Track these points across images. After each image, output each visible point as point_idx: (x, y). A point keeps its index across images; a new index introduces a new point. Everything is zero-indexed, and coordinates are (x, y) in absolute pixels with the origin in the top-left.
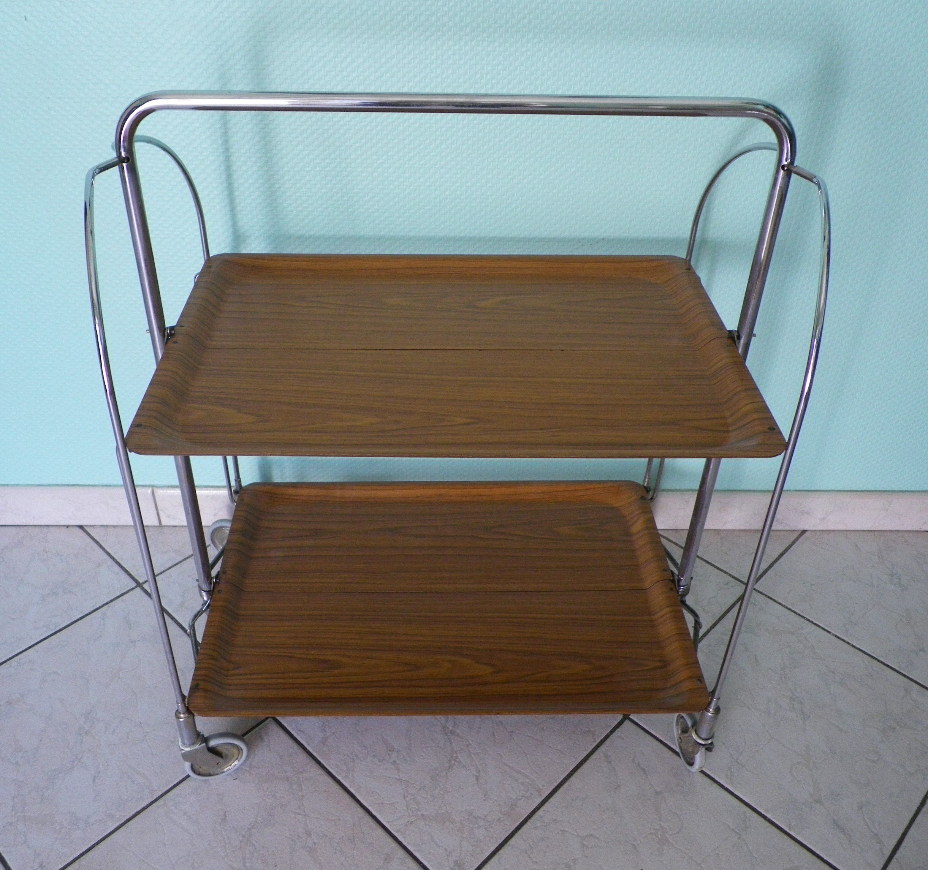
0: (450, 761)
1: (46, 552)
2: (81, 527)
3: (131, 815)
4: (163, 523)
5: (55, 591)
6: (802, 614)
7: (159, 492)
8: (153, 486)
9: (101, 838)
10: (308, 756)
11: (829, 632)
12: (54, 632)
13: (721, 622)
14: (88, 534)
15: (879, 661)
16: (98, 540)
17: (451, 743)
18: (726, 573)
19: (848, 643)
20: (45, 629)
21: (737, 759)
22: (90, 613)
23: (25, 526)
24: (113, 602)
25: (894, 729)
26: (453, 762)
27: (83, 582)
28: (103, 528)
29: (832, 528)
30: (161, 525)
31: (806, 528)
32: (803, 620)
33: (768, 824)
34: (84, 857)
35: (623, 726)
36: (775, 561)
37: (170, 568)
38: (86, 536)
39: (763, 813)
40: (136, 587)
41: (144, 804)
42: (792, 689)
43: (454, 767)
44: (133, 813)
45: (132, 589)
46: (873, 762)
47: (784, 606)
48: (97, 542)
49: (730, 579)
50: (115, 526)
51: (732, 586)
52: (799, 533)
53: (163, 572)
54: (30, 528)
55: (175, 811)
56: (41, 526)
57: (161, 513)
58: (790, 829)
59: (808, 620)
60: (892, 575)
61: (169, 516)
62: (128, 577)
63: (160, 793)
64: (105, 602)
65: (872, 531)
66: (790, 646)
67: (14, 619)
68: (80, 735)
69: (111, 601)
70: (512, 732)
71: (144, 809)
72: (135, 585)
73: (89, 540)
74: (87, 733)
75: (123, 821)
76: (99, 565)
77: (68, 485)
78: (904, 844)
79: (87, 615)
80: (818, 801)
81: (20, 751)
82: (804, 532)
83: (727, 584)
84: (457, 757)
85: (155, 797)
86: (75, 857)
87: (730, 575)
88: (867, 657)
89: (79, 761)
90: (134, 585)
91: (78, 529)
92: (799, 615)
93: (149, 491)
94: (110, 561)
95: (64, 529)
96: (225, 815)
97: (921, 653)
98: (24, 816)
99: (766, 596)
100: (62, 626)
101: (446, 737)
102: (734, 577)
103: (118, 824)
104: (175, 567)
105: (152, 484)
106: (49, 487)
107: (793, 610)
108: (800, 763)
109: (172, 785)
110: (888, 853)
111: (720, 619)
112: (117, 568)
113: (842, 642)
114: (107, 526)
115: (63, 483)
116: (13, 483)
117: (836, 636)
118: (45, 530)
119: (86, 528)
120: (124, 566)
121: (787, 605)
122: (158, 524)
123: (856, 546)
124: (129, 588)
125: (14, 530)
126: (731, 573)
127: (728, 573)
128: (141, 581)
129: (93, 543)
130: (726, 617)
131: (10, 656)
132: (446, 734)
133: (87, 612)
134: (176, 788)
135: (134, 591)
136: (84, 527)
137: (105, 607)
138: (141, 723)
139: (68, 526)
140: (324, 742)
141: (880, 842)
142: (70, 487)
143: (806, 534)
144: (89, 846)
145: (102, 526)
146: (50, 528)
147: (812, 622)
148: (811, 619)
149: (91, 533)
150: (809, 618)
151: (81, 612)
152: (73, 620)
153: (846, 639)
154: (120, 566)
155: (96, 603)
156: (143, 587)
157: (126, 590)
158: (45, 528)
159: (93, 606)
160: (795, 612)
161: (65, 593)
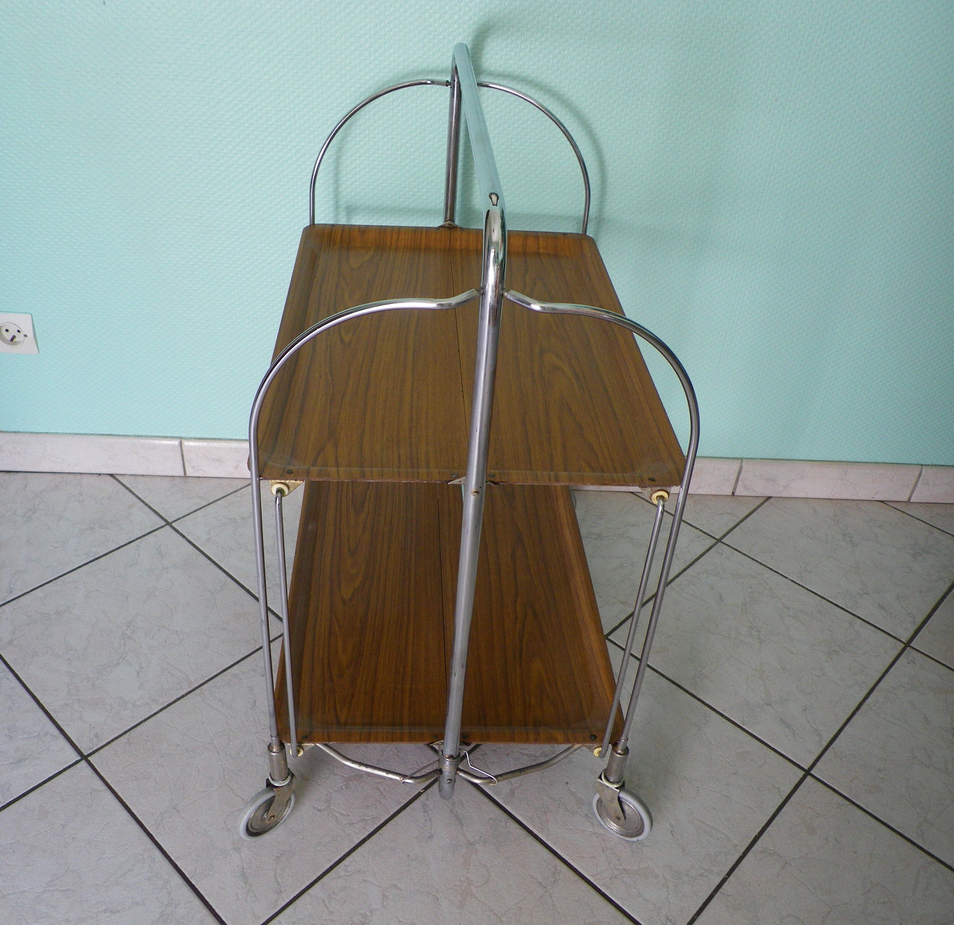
1: (82, 495)
2: (112, 475)
3: (172, 700)
4: (189, 474)
5: (92, 526)
6: (763, 563)
7: (186, 443)
8: (181, 438)
9: (147, 717)
11: (787, 578)
12: (93, 558)
14: (120, 482)
15: (828, 601)
16: (128, 486)
18: (697, 529)
19: (803, 587)
21: (701, 672)
22: (125, 545)
23: (60, 473)
24: (146, 537)
25: (838, 652)
27: (117, 520)
28: (132, 477)
29: (794, 495)
30: (185, 476)
31: (770, 495)
32: (763, 567)
33: (724, 720)
34: (134, 730)
36: (742, 521)
37: (196, 511)
38: (116, 483)
39: (721, 712)
40: (166, 525)
41: (183, 693)
42: (751, 620)
44: (174, 699)
45: (162, 527)
46: (818, 677)
47: (748, 556)
48: (128, 489)
49: (701, 533)
50: (143, 476)
51: (702, 540)
52: (765, 498)
53: (190, 514)
54: (65, 474)
55: (211, 698)
56: (75, 473)
57: (186, 463)
58: (743, 724)
59: (769, 568)
60: (845, 534)
61: (193, 467)
62: (158, 517)
63: (197, 685)
64: (138, 536)
65: (829, 499)
66: (751, 587)
67: (56, 548)
68: (124, 639)
69: (144, 536)
71: (183, 696)
72: (165, 523)
73: (120, 486)
74: (129, 638)
75: (165, 705)
76: (130, 507)
77: (103, 435)
78: (840, 737)
79: (122, 546)
80: (769, 704)
81: (71, 650)
82: (769, 498)
83: (698, 537)
85: (192, 688)
86: (125, 730)
87: (701, 531)
88: (819, 598)
89: (124, 659)
90: (163, 523)
91: (110, 477)
92: (761, 563)
93: (176, 442)
94: (141, 504)
95: (96, 477)
96: (255, 702)
97: (866, 596)
98: (79, 699)
99: (732, 548)
100: (101, 554)
102: (704, 532)
103: (162, 707)
104: (201, 510)
105: (180, 435)
106: (85, 436)
107: (756, 559)
108: (755, 676)
109: (207, 679)
110: (825, 744)
111: (691, 565)
112: (147, 510)
114: (136, 475)
115: (99, 433)
116: (52, 431)
117: (792, 581)
118: (79, 477)
119: (117, 477)
120: (154, 508)
121: (751, 556)
122: (183, 475)
123: (815, 511)
124: (159, 526)
125: (51, 477)
126: (702, 529)
127: (699, 529)
128: (170, 521)
129: (124, 489)
130: (696, 563)
131: (56, 576)
133: (123, 544)
134: (211, 682)
135: (164, 528)
136: (115, 475)
137: (138, 540)
138: (176, 631)
139: (100, 475)
141: (820, 735)
142: (105, 437)
143: (771, 500)
144: (137, 722)
145: (131, 475)
146: (83, 475)
147: (772, 570)
148: (771, 567)
149: (122, 481)
150: (769, 566)
152: (110, 550)
153: (801, 584)
154: (150, 508)
155: (130, 537)
156: (172, 526)
157: (157, 527)
158: (79, 475)
159: (128, 539)
160: (757, 561)
161: (101, 528)
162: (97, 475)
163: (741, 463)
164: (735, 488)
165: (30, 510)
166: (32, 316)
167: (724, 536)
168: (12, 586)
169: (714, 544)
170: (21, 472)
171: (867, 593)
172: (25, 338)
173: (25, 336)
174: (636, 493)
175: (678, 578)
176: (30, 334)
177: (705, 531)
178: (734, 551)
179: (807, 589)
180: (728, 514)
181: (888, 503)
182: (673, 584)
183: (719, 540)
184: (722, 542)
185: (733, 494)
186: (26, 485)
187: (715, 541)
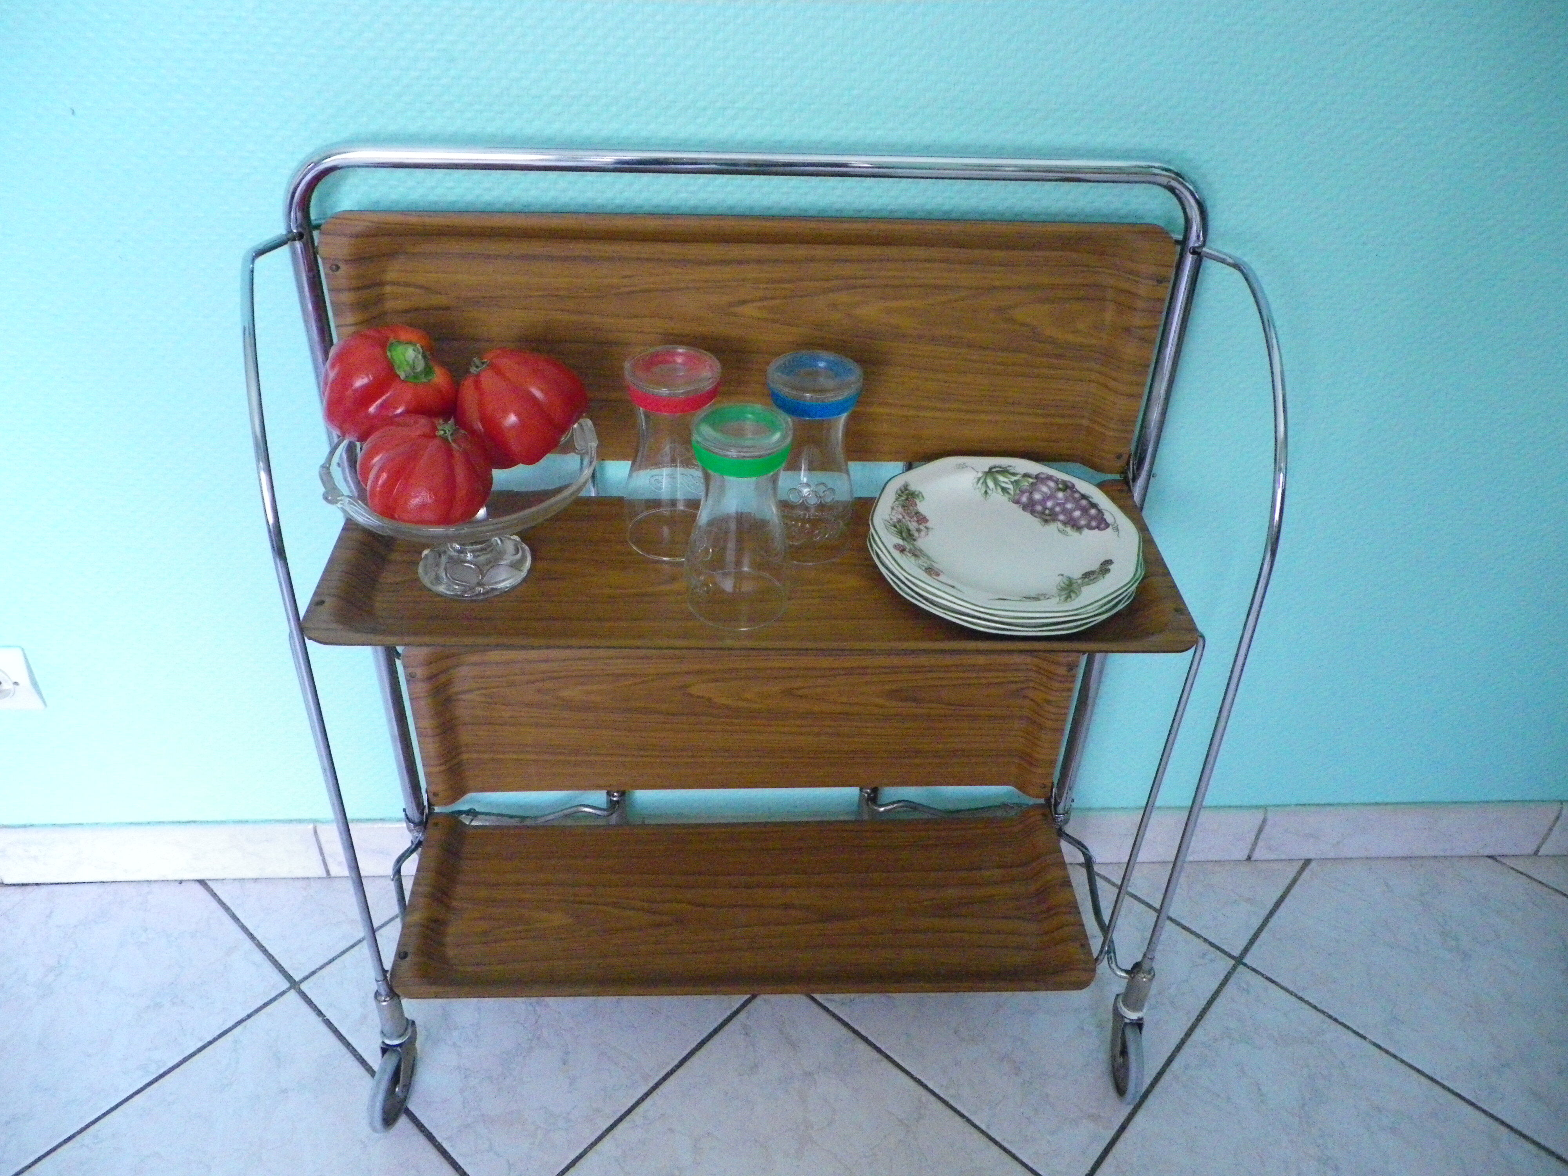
2: (202, 882)
4: (333, 873)
5: (158, 1000)
6: (1320, 1006)
7: (324, 829)
8: (315, 821)
11: (1364, 1038)
12: (155, 1076)
13: (1199, 1025)
14: (214, 895)
15: (1444, 1087)
16: (229, 904)
18: (1199, 936)
19: (1395, 1057)
20: (140, 1072)
22: (215, 1040)
23: (113, 882)
24: (252, 1018)
27: (204, 982)
28: (237, 884)
30: (328, 877)
31: (1309, 856)
32: (1321, 1016)
36: (1271, 914)
37: (344, 952)
38: (209, 897)
40: (289, 989)
42: (1320, 1142)
45: (283, 994)
47: (1292, 993)
48: (227, 909)
49: (1207, 946)
50: (256, 880)
51: (1211, 961)
52: (1301, 863)
53: (333, 960)
54: (121, 885)
56: (139, 882)
57: (327, 860)
59: (1330, 1017)
60: (1445, 934)
61: (340, 864)
62: (277, 972)
64: (239, 1019)
65: (1407, 858)
66: (1308, 1066)
69: (249, 1016)
72: (288, 985)
73: (214, 904)
76: (230, 951)
77: (180, 822)
79: (210, 1043)
82: (1307, 862)
83: (1204, 955)
87: (1206, 940)
90: (285, 985)
91: (198, 887)
92: (1315, 1008)
93: (309, 828)
94: (249, 944)
95: (175, 886)
97: (1506, 1071)
99: (1263, 975)
100: (170, 1065)
102: (1211, 944)
104: (352, 951)
105: (314, 817)
106: (148, 827)
107: (1306, 999)
111: (1198, 1020)
112: (259, 956)
113: (1386, 1055)
114: (243, 879)
115: (171, 819)
117: (1375, 1044)
118: (145, 888)
119: (210, 884)
120: (271, 951)
121: (1296, 992)
122: (324, 875)
123: (1387, 884)
124: (278, 992)
125: (95, 891)
126: (1209, 938)
127: (1202, 937)
128: (297, 978)
129: (221, 911)
133: (210, 1038)
135: (286, 996)
136: (207, 882)
137: (240, 1027)
139: (181, 882)
142: (182, 825)
143: (1313, 864)
145: (235, 880)
146: (152, 885)
147: (1336, 1020)
148: (1334, 1016)
149: (218, 893)
150: (1331, 1014)
151: (201, 1038)
152: (188, 1053)
153: (1392, 1050)
154: (265, 951)
155: (224, 1022)
156: (300, 989)
157: (273, 995)
158: (146, 884)
159: (219, 1028)
160: (1309, 1004)
161: (174, 1004)
162: (177, 884)
163: (1265, 814)
164: (1253, 850)
165: (53, 968)
166: (23, 650)
167: (1246, 950)
169: (1232, 969)
170: (44, 884)
171: (1506, 1065)
172: (16, 686)
173: (16, 683)
175: (1181, 1052)
176: (24, 680)
177: (1213, 940)
178: (1267, 983)
179: (1402, 1061)
180: (1248, 900)
181: (1504, 860)
182: (1175, 1065)
183: (1239, 961)
184: (1245, 965)
185: (1249, 858)
186: (51, 913)
187: (1233, 962)
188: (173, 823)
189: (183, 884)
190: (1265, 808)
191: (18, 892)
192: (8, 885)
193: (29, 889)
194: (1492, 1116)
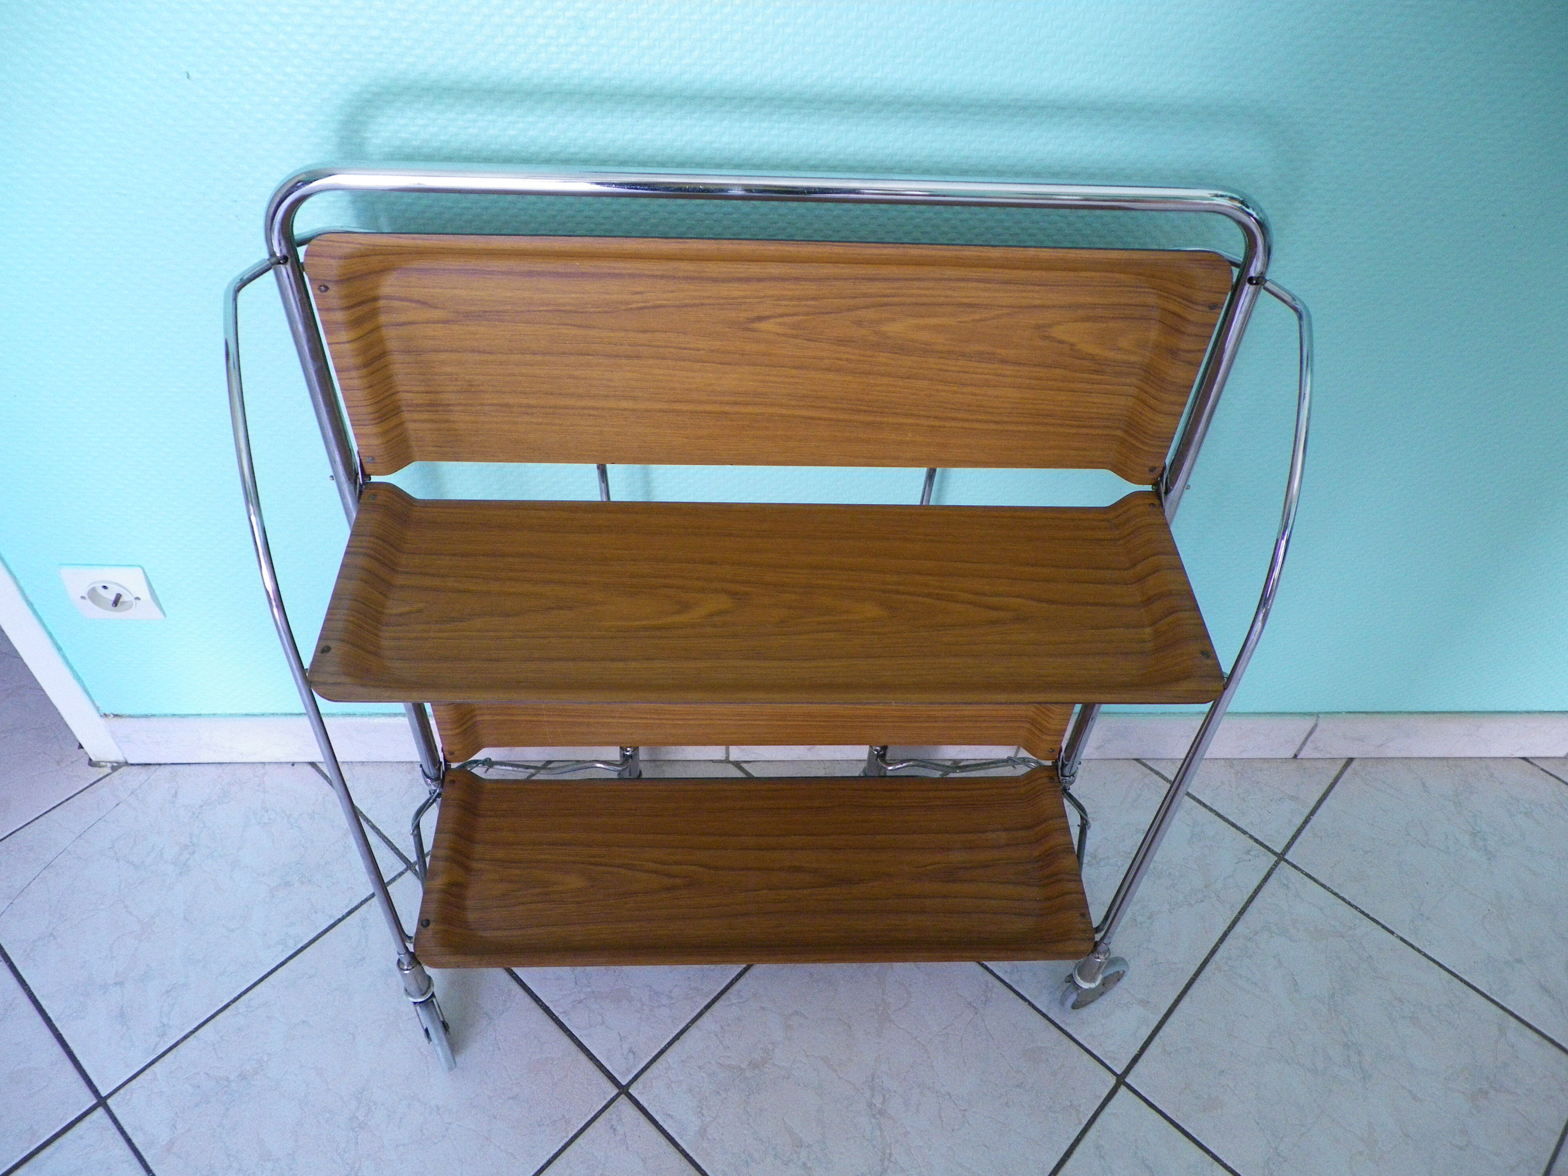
0: (882, 1161)
1: (267, 811)
2: (313, 765)
5: (287, 879)
6: (1354, 902)
10: (683, 1158)
11: (1392, 933)
12: (293, 951)
13: (1242, 918)
14: (326, 778)
15: (1461, 980)
17: (880, 1129)
18: (1245, 832)
19: (1419, 951)
20: (280, 948)
21: (1276, 1149)
22: (345, 917)
23: (230, 763)
25: (1487, 1093)
26: (886, 1163)
27: (327, 863)
31: (1354, 756)
32: (1354, 911)
35: (1117, 1096)
36: (1313, 812)
38: (322, 780)
40: (406, 870)
42: (1346, 1029)
43: (889, 1171)
45: (400, 874)
46: (1461, 1148)
47: (1329, 889)
49: (1252, 842)
50: (363, 763)
51: (1255, 857)
52: (1344, 761)
54: (237, 766)
56: (254, 763)
59: (1363, 912)
60: (1474, 835)
62: (392, 855)
65: (1444, 758)
66: (1339, 958)
67: (232, 931)
68: (353, 1129)
70: (965, 1110)
72: (405, 866)
73: (327, 786)
74: (362, 1126)
79: (340, 920)
81: (269, 1160)
82: (1351, 760)
83: (1249, 851)
84: (890, 1154)
87: (1251, 837)
88: (1445, 972)
90: (402, 867)
91: (309, 768)
92: (1349, 903)
95: (288, 769)
97: (1518, 966)
99: (1302, 872)
100: (306, 941)
101: (873, 1121)
102: (1256, 841)
107: (1341, 894)
108: (1361, 1153)
111: (1241, 913)
113: (1410, 949)
114: (351, 762)
116: (207, 712)
117: (1402, 939)
118: (260, 770)
119: (321, 767)
121: (1332, 888)
123: (1424, 785)
124: (396, 873)
125: (215, 771)
126: (1252, 833)
127: (1247, 833)
128: (412, 860)
131: (236, 995)
132: (874, 1116)
133: (340, 916)
135: (403, 877)
136: (318, 765)
137: (364, 907)
139: (293, 764)
140: (702, 1132)
143: (1354, 764)
146: (267, 767)
147: (1367, 915)
148: (1366, 911)
150: (1363, 909)
151: (331, 917)
152: (320, 930)
153: (1416, 945)
154: (379, 833)
155: (350, 900)
156: (416, 871)
157: (392, 876)
158: (260, 766)
159: (347, 906)
160: (1344, 899)
161: (303, 883)
162: (290, 765)
163: (1317, 720)
164: (1300, 749)
165: (186, 847)
166: (142, 568)
167: (1288, 846)
168: (165, 1020)
169: (1274, 865)
171: (1519, 961)
172: (137, 601)
173: (137, 598)
174: (1144, 761)
175: (1225, 943)
176: (145, 595)
177: (1257, 837)
178: (1306, 879)
179: (1425, 955)
180: (1292, 799)
181: (1536, 762)
182: (1217, 956)
183: (1281, 857)
184: (1286, 861)
185: (1295, 756)
186: (176, 793)
187: (1276, 858)
188: (286, 715)
189: (295, 766)
190: (1317, 715)
191: (143, 773)
192: (132, 765)
193: (153, 768)
194: (1503, 1008)
